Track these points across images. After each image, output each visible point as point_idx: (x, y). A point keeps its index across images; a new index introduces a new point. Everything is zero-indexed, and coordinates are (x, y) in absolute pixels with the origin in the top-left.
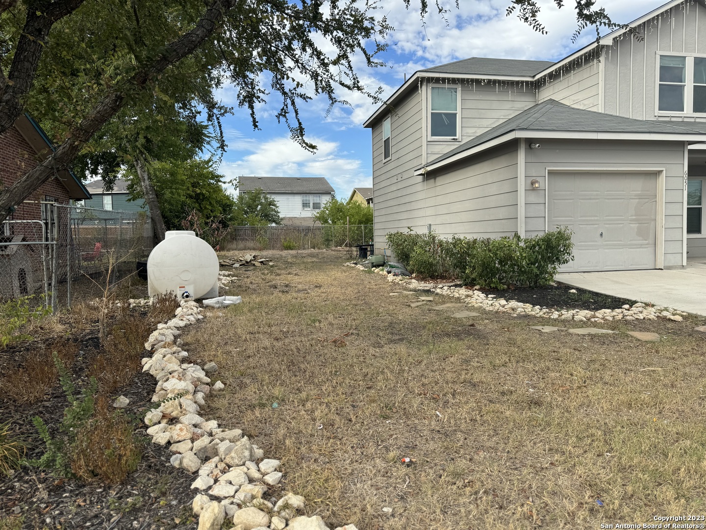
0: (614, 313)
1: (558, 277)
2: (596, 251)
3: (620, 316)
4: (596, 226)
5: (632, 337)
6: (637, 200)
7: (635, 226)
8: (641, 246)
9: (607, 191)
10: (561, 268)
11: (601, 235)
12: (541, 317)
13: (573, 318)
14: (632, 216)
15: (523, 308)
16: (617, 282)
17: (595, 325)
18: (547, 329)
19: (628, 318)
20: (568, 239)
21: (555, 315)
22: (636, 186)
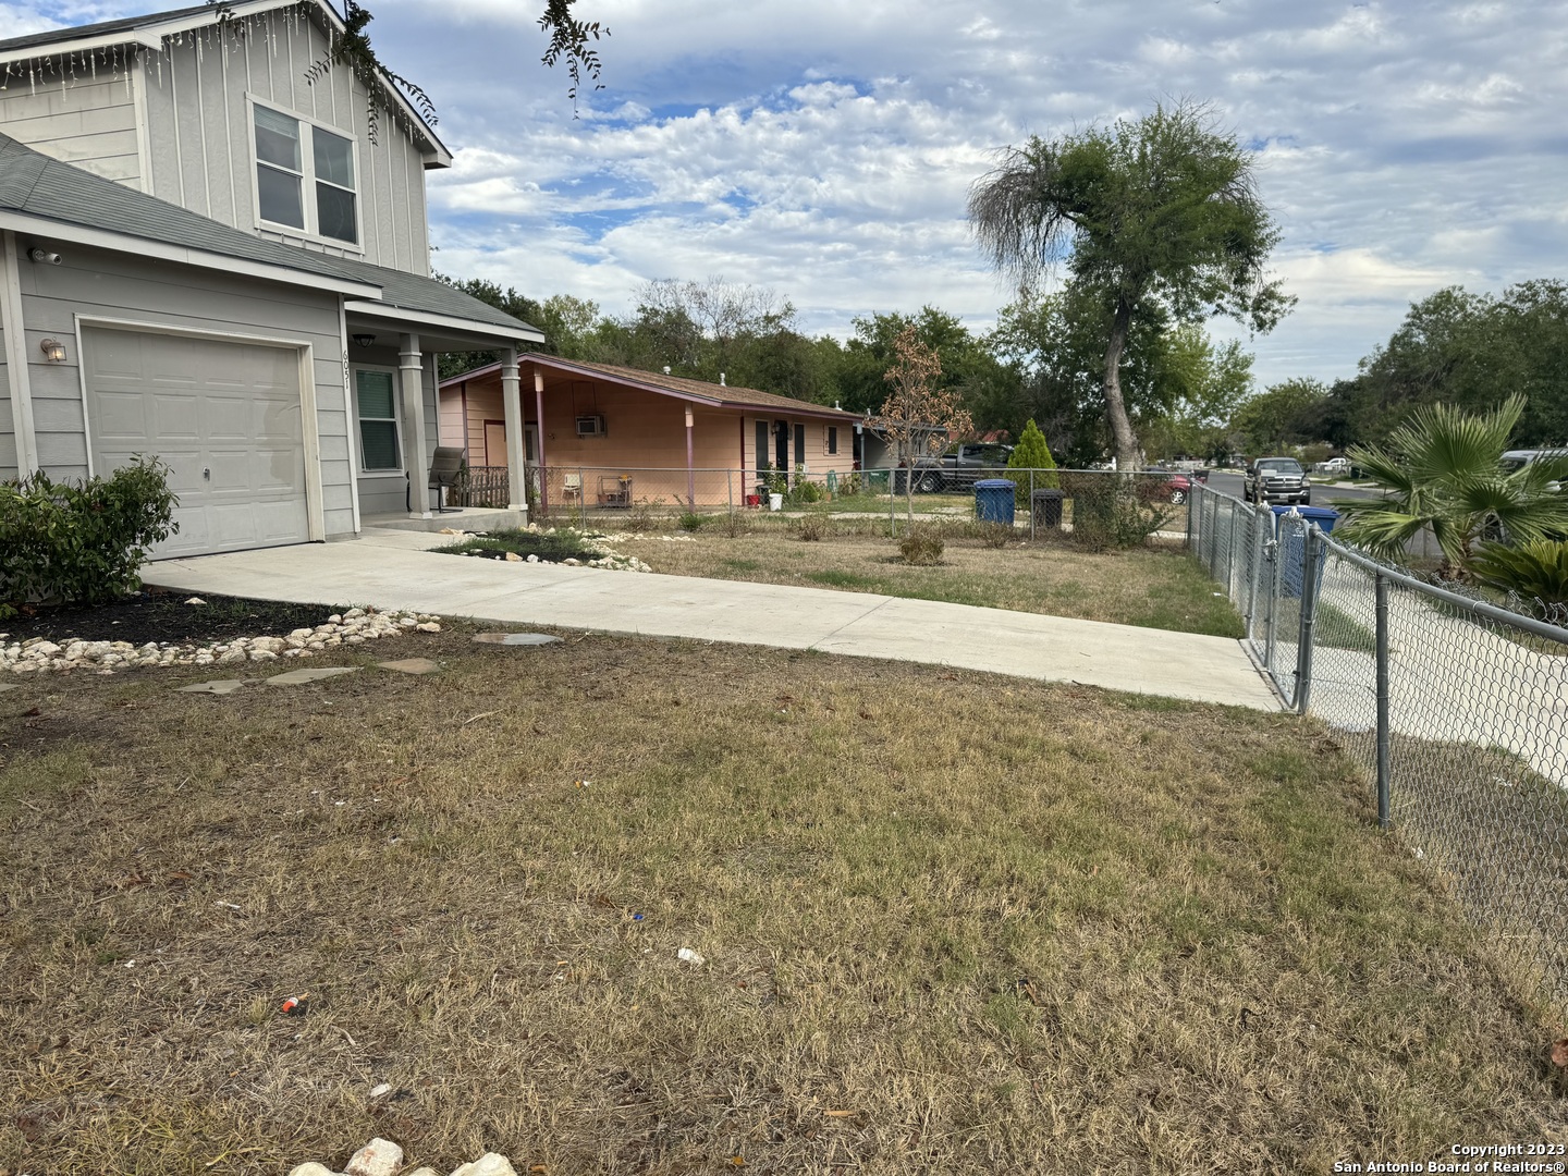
0: (324, 635)
1: (148, 573)
2: (199, 510)
3: (337, 639)
4: (195, 455)
5: (393, 671)
6: (267, 403)
7: (267, 455)
8: (281, 497)
9: (211, 380)
10: (156, 548)
11: (207, 474)
12: (172, 666)
13: (248, 656)
14: (260, 435)
15: (117, 652)
17: (299, 663)
18: (221, 688)
19: (353, 639)
20: (160, 484)
21: (205, 656)
22: (261, 373)
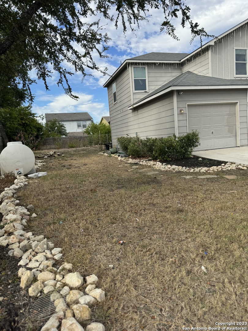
0: (218, 168)
1: (193, 153)
2: (210, 140)
3: (221, 169)
4: (210, 129)
5: (225, 178)
6: (227, 116)
7: (227, 128)
8: (230, 137)
9: (214, 113)
10: (195, 149)
11: (212, 133)
12: (186, 172)
13: (200, 171)
14: (225, 123)
15: (178, 168)
16: (220, 154)
17: (209, 174)
18: (188, 177)
19: (224, 169)
20: (198, 135)
21: (192, 170)
22: (226, 110)
